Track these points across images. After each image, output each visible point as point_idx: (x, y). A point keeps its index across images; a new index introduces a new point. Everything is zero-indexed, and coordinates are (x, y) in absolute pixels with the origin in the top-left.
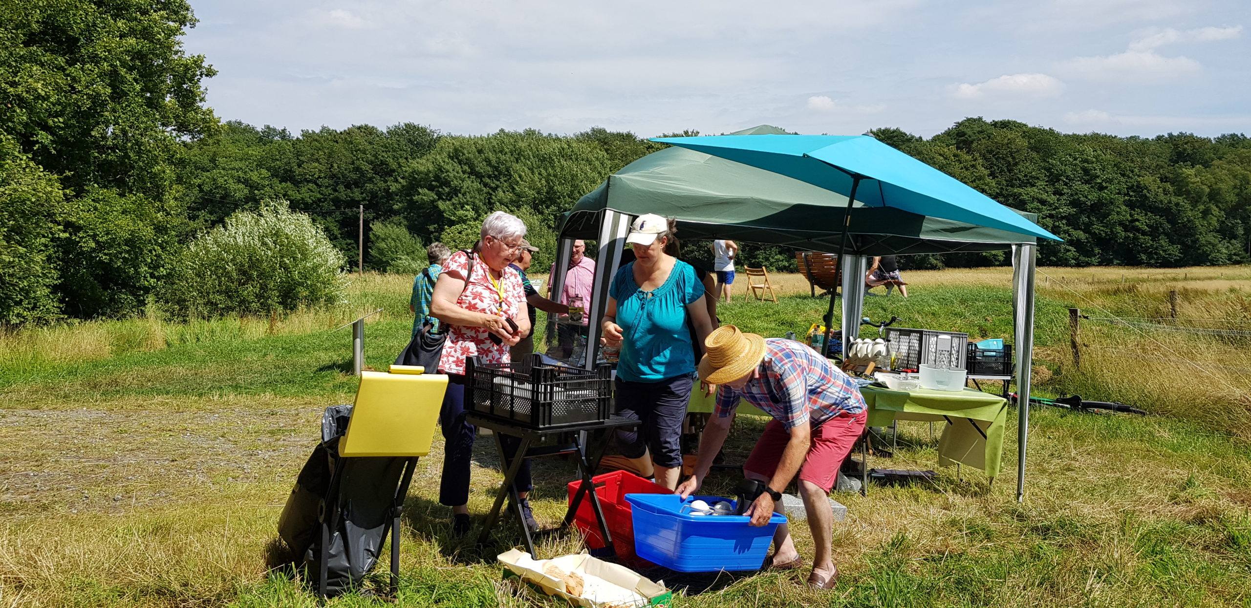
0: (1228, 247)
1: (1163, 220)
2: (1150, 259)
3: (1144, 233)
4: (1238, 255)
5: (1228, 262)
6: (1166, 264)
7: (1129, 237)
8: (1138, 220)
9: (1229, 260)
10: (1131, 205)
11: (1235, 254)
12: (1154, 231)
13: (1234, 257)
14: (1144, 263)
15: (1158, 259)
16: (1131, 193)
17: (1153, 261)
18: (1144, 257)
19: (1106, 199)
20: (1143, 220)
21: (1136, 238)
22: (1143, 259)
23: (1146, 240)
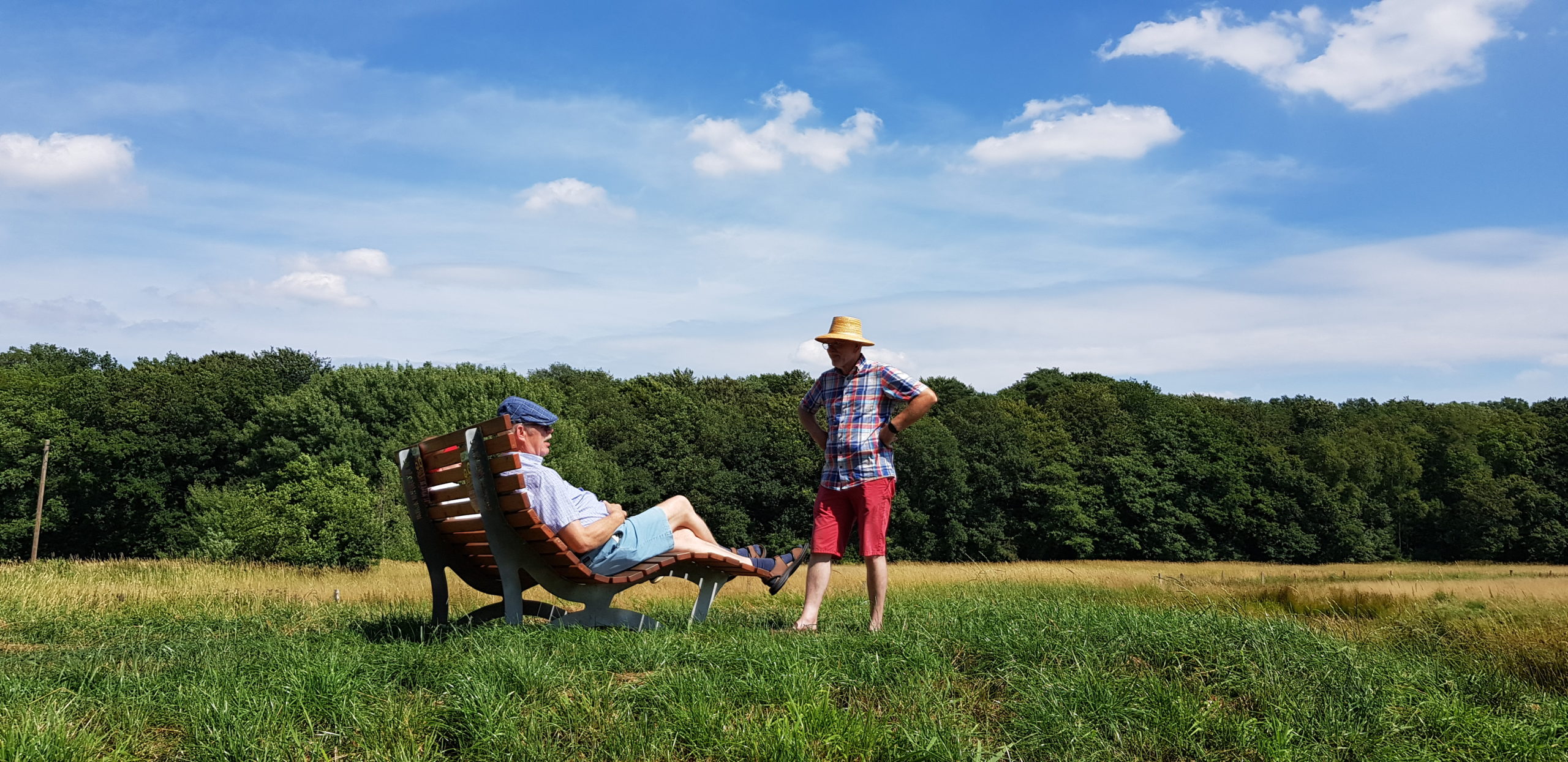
0: (1374, 539)
1: (1293, 501)
2: (1280, 553)
3: (1270, 519)
4: (1387, 549)
5: (1376, 558)
6: (1300, 559)
7: (1251, 523)
8: (1260, 501)
9: (1377, 555)
10: (1253, 482)
11: (1384, 548)
12: (1283, 517)
13: (1384, 552)
14: (1271, 558)
15: (1289, 553)
16: (1251, 466)
17: (1283, 556)
18: (1271, 550)
19: (1220, 473)
20: (1267, 502)
21: (1260, 526)
22: (1270, 553)
23: (1273, 528)
